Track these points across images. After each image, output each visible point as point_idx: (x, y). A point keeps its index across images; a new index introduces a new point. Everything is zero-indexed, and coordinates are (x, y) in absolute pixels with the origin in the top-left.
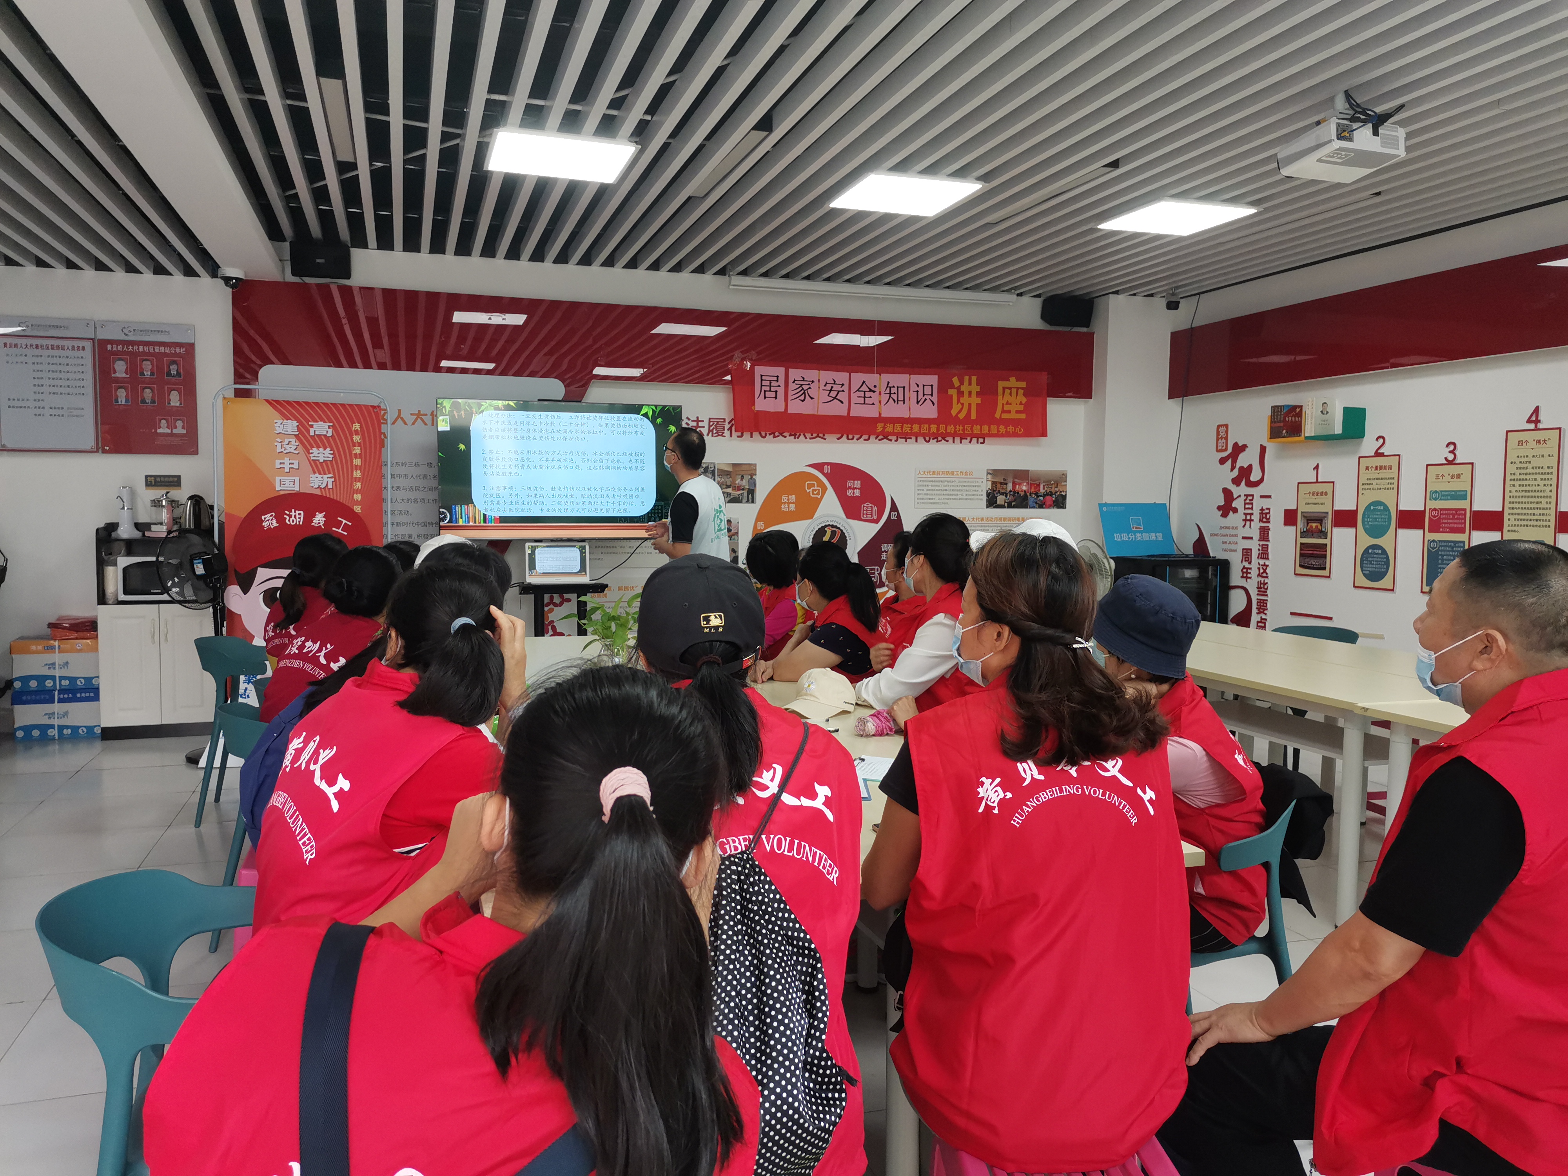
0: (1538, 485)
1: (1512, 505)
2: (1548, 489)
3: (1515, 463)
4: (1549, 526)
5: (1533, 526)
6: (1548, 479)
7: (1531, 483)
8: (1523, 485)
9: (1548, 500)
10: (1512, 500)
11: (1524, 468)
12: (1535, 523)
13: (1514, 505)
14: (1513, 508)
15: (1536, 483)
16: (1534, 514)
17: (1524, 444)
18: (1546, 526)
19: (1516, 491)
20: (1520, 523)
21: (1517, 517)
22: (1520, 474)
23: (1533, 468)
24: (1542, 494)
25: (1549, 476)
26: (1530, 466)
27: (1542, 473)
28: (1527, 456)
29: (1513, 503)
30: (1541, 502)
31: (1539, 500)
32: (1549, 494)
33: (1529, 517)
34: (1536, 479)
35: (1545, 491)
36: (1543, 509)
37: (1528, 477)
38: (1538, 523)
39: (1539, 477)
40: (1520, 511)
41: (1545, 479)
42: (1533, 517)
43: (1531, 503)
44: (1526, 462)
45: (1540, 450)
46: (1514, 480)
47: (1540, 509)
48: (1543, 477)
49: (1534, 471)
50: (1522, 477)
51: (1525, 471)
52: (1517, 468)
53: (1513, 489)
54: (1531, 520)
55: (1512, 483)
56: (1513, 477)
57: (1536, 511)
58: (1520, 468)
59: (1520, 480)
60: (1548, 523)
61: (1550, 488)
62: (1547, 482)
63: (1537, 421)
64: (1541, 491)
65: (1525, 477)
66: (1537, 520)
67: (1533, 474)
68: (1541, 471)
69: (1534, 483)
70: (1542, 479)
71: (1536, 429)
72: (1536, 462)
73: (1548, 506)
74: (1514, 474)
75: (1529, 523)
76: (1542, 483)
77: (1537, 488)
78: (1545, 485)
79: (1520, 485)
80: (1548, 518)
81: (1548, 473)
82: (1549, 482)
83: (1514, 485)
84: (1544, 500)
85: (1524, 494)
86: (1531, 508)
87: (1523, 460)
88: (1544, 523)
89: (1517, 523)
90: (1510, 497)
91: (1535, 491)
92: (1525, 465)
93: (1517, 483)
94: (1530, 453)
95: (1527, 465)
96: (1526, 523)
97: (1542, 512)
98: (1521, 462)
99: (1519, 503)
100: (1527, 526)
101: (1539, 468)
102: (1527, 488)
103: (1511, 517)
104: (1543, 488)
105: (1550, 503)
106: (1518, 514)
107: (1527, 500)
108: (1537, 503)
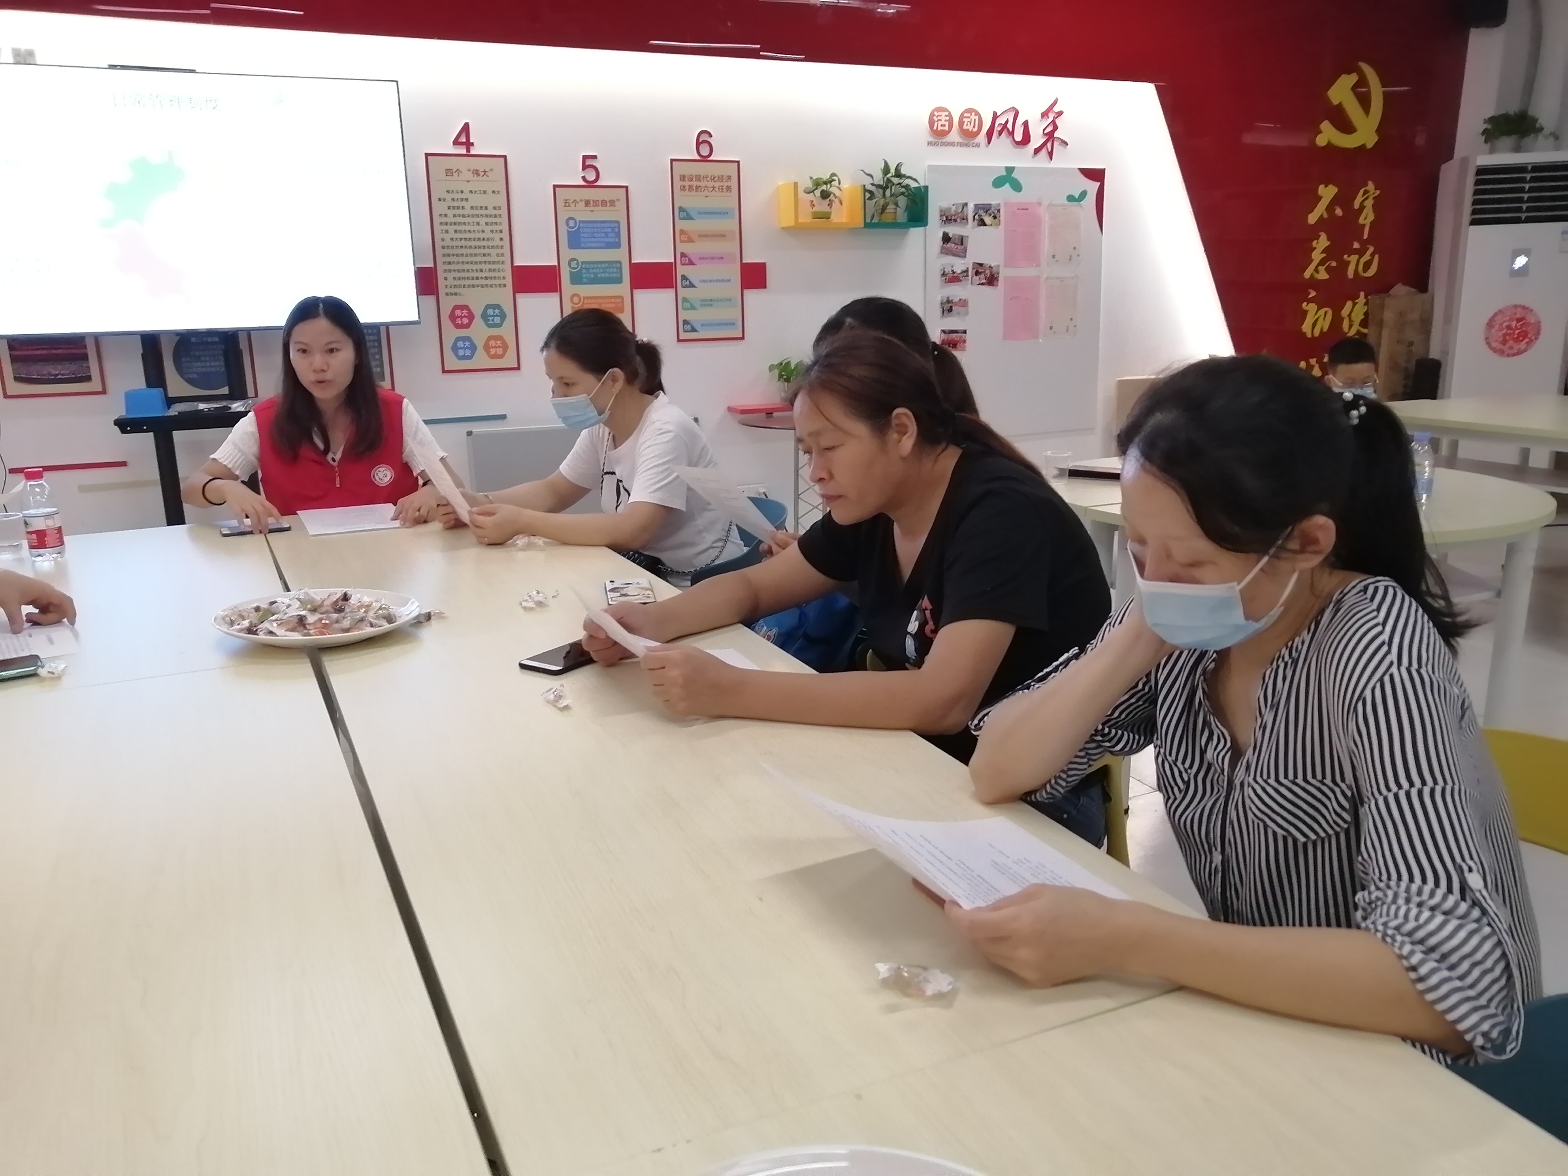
0: (483, 231)
1: (447, 259)
2: (497, 236)
3: (444, 200)
4: (505, 286)
5: (482, 286)
6: (496, 223)
7: (472, 228)
8: (460, 232)
9: (500, 251)
10: (446, 251)
11: (458, 208)
12: (484, 282)
13: (451, 259)
14: (450, 263)
15: (480, 228)
16: (481, 271)
17: (455, 175)
18: (500, 285)
19: (452, 239)
20: (463, 282)
21: (457, 275)
22: (454, 216)
23: (472, 208)
24: (490, 243)
25: (497, 220)
26: (467, 205)
27: (486, 216)
28: (462, 192)
29: (449, 255)
30: (489, 254)
31: (486, 251)
32: (501, 243)
33: (475, 275)
34: (478, 224)
35: (493, 239)
36: (494, 263)
37: (466, 220)
38: (489, 282)
39: (483, 221)
40: (460, 267)
41: (492, 224)
42: (479, 275)
43: (476, 255)
44: (462, 200)
45: (478, 184)
46: (446, 224)
47: (489, 263)
48: (489, 220)
49: (475, 212)
50: (458, 220)
51: (461, 212)
52: (449, 208)
53: (445, 236)
54: (477, 278)
55: (445, 227)
56: (444, 220)
57: (483, 266)
58: (454, 208)
59: (455, 224)
60: (503, 282)
61: (501, 235)
62: (494, 228)
63: (469, 144)
64: (488, 239)
65: (462, 220)
66: (486, 278)
67: (473, 216)
68: (484, 212)
69: (476, 228)
70: (487, 224)
71: (469, 155)
72: (476, 200)
73: (501, 259)
74: (446, 215)
75: (476, 282)
76: (488, 229)
77: (481, 236)
78: (492, 231)
79: (456, 231)
80: (501, 274)
81: (495, 216)
82: (498, 228)
83: (447, 232)
84: (493, 252)
85: (463, 243)
86: (476, 263)
87: (456, 196)
88: (497, 282)
89: (458, 282)
90: (443, 247)
91: (479, 239)
92: (461, 204)
93: (451, 229)
94: (467, 188)
95: (464, 203)
96: (471, 282)
97: (492, 267)
98: (453, 199)
99: (457, 255)
100: (473, 286)
101: (481, 207)
102: (468, 236)
103: (447, 275)
104: (491, 235)
105: (502, 255)
106: (459, 271)
107: (469, 251)
108: (484, 255)
